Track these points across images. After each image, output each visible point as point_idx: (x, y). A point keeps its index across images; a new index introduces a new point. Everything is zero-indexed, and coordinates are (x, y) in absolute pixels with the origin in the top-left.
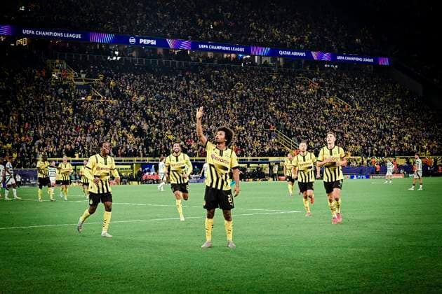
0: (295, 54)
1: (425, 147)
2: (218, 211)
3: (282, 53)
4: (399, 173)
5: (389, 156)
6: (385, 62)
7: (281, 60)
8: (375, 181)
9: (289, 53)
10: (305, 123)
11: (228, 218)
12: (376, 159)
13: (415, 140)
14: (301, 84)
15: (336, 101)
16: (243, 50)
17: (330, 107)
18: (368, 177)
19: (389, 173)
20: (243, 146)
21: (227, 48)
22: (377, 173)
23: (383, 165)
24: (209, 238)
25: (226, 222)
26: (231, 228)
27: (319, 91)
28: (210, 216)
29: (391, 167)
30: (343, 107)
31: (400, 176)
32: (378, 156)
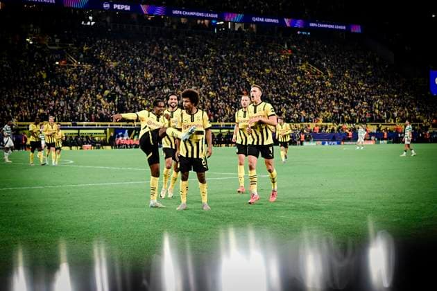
0: (268, 20)
1: (396, 114)
2: (192, 174)
3: (255, 19)
4: (370, 139)
5: (360, 122)
6: (357, 29)
7: (254, 26)
8: (346, 147)
9: (262, 20)
10: (277, 90)
11: (202, 180)
12: (347, 126)
14: (274, 50)
15: (308, 67)
16: (216, 16)
17: (302, 73)
18: (339, 143)
19: (361, 139)
20: (216, 112)
21: (200, 14)
22: (349, 140)
23: (355, 131)
24: (184, 201)
25: (200, 184)
26: (206, 190)
27: (291, 57)
28: (185, 178)
30: (316, 73)
31: (371, 143)
32: (349, 122)
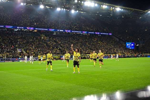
0: (92, 33)
1: (119, 52)
2: (76, 66)
3: (89, 33)
4: (114, 57)
5: (112, 54)
6: (111, 34)
7: (89, 34)
8: (109, 59)
9: (91, 33)
10: (94, 47)
11: (78, 67)
12: (109, 55)
13: (117, 50)
14: (93, 39)
15: (100, 42)
16: (81, 32)
17: (99, 44)
18: (107, 58)
19: (112, 57)
20: (81, 52)
21: (78, 32)
22: (109, 57)
23: (110, 56)
24: (74, 71)
25: (78, 68)
26: (79, 69)
27: (97, 40)
28: (75, 67)
29: (112, 56)
30: (102, 44)
31: (114, 58)
32: (109, 54)
